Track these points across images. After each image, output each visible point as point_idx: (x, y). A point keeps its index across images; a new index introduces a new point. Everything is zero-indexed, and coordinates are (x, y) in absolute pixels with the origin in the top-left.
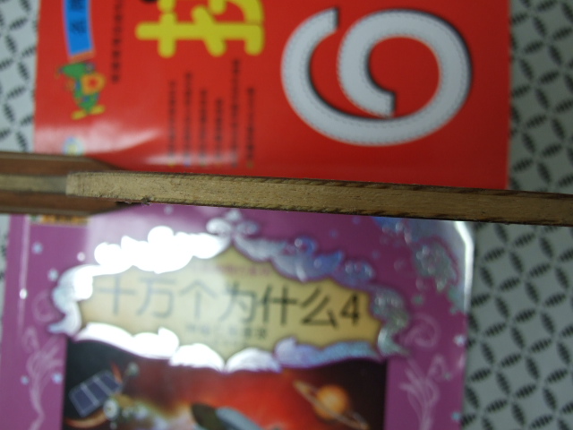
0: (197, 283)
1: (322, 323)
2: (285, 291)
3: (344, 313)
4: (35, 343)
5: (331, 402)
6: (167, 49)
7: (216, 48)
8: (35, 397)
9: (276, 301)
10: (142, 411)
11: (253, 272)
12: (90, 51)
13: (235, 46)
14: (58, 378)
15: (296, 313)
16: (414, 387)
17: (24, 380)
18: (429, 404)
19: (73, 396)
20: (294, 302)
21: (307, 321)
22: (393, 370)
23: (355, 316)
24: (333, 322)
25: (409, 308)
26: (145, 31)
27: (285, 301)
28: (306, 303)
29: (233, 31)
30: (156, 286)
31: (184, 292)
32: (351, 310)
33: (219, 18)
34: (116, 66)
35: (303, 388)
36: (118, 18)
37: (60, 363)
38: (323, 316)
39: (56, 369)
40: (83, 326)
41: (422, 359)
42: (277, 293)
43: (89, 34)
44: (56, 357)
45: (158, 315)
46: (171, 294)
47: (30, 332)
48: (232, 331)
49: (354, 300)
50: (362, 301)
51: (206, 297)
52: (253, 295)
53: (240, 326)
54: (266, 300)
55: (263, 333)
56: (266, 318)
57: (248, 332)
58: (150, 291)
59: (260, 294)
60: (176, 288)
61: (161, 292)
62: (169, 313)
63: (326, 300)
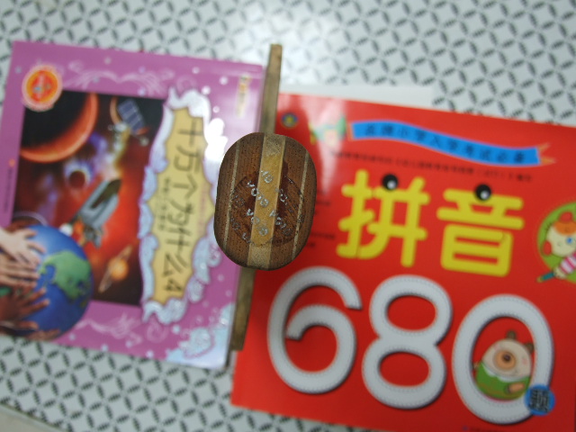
0: (195, 187)
1: (166, 266)
2: (188, 243)
3: (171, 281)
4: (164, 78)
5: (118, 269)
7: (345, 224)
8: (130, 77)
9: (181, 237)
10: (119, 147)
11: (200, 223)
12: (353, 137)
13: (344, 238)
14: (141, 93)
15: (173, 249)
16: (123, 323)
17: (142, 70)
18: (113, 331)
19: (130, 103)
20: (180, 249)
21: (168, 257)
22: (134, 310)
23: (169, 288)
24: (166, 273)
25: (172, 324)
26: (362, 176)
27: (181, 243)
28: (179, 257)
29: (355, 237)
30: (195, 159)
31: (190, 178)
32: (173, 286)
33: (364, 229)
35: (127, 251)
36: (373, 159)
37: (151, 94)
38: (170, 267)
39: (147, 92)
40: (173, 110)
41: (141, 329)
42: (186, 238)
43: (364, 138)
44: (155, 92)
45: (177, 159)
46: (189, 168)
47: (170, 75)
48: (164, 208)
49: (179, 288)
50: (178, 294)
51: (185, 191)
52: (186, 222)
53: (166, 213)
54: (182, 231)
55: (162, 227)
56: (172, 230)
57: (163, 218)
58: (191, 155)
59: (187, 227)
60: (192, 172)
61: (191, 162)
62: (178, 167)
63: (179, 270)
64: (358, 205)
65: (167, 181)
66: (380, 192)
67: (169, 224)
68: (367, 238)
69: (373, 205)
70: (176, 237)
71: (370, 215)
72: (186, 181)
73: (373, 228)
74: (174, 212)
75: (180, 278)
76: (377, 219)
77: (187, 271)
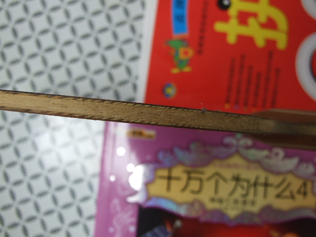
0: (217, 174)
1: (286, 197)
2: (266, 179)
3: (299, 192)
4: (118, 208)
6: (232, 39)
9: (261, 185)
11: (248, 168)
12: (186, 33)
13: (271, 43)
14: (133, 229)
15: (272, 192)
17: (111, 230)
20: (271, 185)
21: (278, 196)
23: (305, 194)
24: (292, 197)
26: (220, 27)
27: (266, 185)
28: (278, 186)
30: (192, 175)
31: (209, 179)
32: (302, 190)
34: (201, 45)
36: (204, 17)
37: (134, 220)
38: (287, 193)
39: (132, 224)
40: (149, 198)
42: (262, 180)
43: (186, 24)
44: (132, 216)
45: (193, 192)
46: (201, 180)
47: (116, 202)
48: (236, 202)
49: (305, 184)
50: (309, 185)
51: (221, 182)
52: (248, 181)
53: (240, 199)
54: (255, 184)
55: (253, 203)
56: (255, 194)
57: (245, 203)
58: (189, 178)
59: (252, 180)
60: (204, 177)
61: (196, 179)
62: (199, 191)
63: (289, 185)
64: (244, 31)
65: (213, 200)
66: (233, 12)
67: (251, 197)
68: (270, 24)
69: (243, 18)
70: (261, 189)
71: (252, 21)
72: (213, 182)
73: (263, 19)
74: (239, 192)
75: (296, 184)
76: (255, 15)
77: (290, 178)
